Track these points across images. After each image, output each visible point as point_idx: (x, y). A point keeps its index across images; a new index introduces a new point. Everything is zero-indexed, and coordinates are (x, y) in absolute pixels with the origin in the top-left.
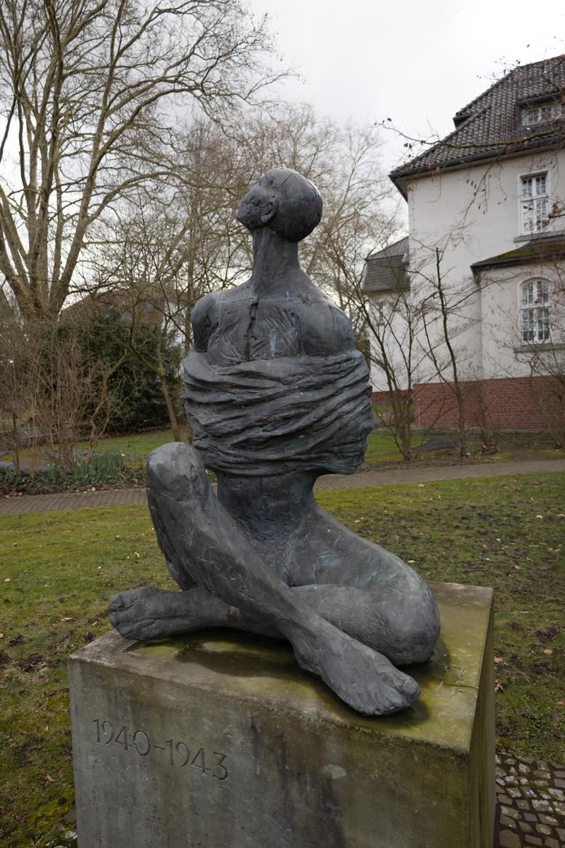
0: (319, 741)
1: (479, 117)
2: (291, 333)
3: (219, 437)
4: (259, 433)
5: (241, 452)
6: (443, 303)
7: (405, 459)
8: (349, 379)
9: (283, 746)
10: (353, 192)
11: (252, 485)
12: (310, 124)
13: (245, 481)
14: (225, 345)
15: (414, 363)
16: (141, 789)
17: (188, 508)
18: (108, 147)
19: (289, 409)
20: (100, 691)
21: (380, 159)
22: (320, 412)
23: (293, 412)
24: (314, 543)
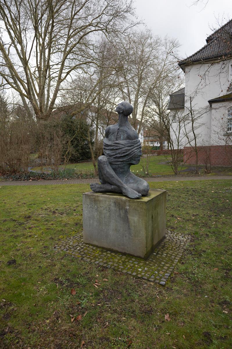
0: (125, 203)
1: (216, 39)
2: (126, 135)
3: (110, 156)
4: (119, 155)
5: (115, 159)
6: (192, 117)
7: (175, 174)
8: (137, 145)
9: (120, 204)
10: (166, 66)
11: (117, 166)
12: (150, 38)
13: (116, 165)
14: (112, 137)
15: (180, 139)
16: (95, 215)
17: (105, 167)
18: (70, 52)
19: (124, 151)
20: (88, 199)
21: (178, 53)
22: (131, 151)
23: (125, 151)
24: (129, 178)
